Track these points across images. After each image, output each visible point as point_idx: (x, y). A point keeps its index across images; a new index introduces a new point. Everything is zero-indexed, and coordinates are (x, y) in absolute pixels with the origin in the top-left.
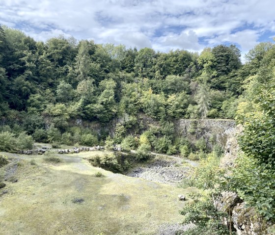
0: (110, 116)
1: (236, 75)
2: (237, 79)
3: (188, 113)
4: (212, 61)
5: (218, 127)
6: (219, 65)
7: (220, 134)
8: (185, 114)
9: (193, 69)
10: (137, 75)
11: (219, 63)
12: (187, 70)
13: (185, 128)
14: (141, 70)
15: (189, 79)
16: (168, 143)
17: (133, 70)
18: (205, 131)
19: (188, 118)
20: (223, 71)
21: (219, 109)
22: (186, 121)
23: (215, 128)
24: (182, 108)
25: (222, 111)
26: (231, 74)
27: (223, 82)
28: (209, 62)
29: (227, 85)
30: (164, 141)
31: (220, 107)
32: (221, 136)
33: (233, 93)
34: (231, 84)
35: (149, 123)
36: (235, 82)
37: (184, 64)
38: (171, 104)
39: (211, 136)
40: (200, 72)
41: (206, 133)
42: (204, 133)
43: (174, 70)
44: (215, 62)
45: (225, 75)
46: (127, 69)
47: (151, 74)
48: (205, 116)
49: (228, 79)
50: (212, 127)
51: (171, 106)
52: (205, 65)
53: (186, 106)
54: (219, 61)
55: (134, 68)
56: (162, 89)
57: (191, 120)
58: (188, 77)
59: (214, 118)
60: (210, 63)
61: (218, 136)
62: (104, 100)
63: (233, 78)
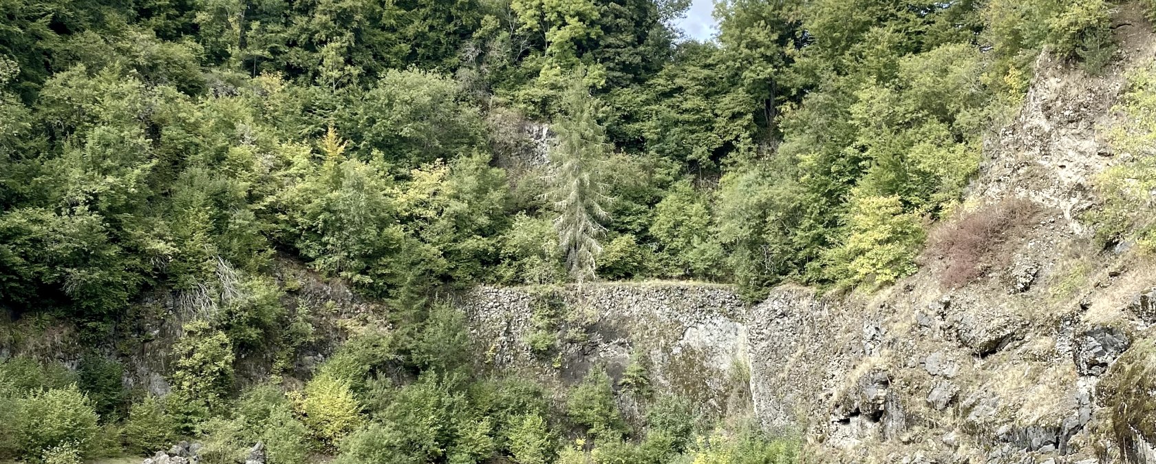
0: (134, 279)
1: (680, 89)
2: (687, 105)
3: (513, 258)
4: (581, 16)
5: (652, 318)
6: (611, 40)
7: (666, 349)
8: (498, 261)
9: (498, 50)
10: (219, 57)
11: (607, 30)
12: (470, 50)
13: (508, 332)
14: (237, 29)
15: (480, 93)
16: (450, 409)
17: (193, 29)
18: (597, 337)
19: (516, 281)
20: (625, 67)
21: (644, 237)
22: (505, 293)
23: (643, 321)
24: (482, 232)
25: (654, 246)
26: (660, 82)
27: (629, 118)
28: (573, 22)
29: (649, 128)
30: (433, 400)
31: (646, 229)
32: (672, 358)
33: (677, 167)
34: (666, 129)
35: (338, 314)
36: (681, 117)
37: (450, 19)
38: (431, 214)
39: (630, 362)
40: (529, 63)
41: (603, 345)
42: (595, 346)
43: (406, 48)
44: (592, 24)
45: (637, 87)
46: (158, 21)
47: (295, 56)
48: (591, 271)
49: (647, 102)
50: (625, 319)
51: (431, 221)
52: (555, 36)
53: (499, 222)
54: (608, 20)
55: (201, 17)
56: (367, 135)
57: (530, 289)
58: (476, 84)
59: (628, 276)
60: (574, 26)
61: (657, 355)
62: (98, 188)
63: (668, 101)
